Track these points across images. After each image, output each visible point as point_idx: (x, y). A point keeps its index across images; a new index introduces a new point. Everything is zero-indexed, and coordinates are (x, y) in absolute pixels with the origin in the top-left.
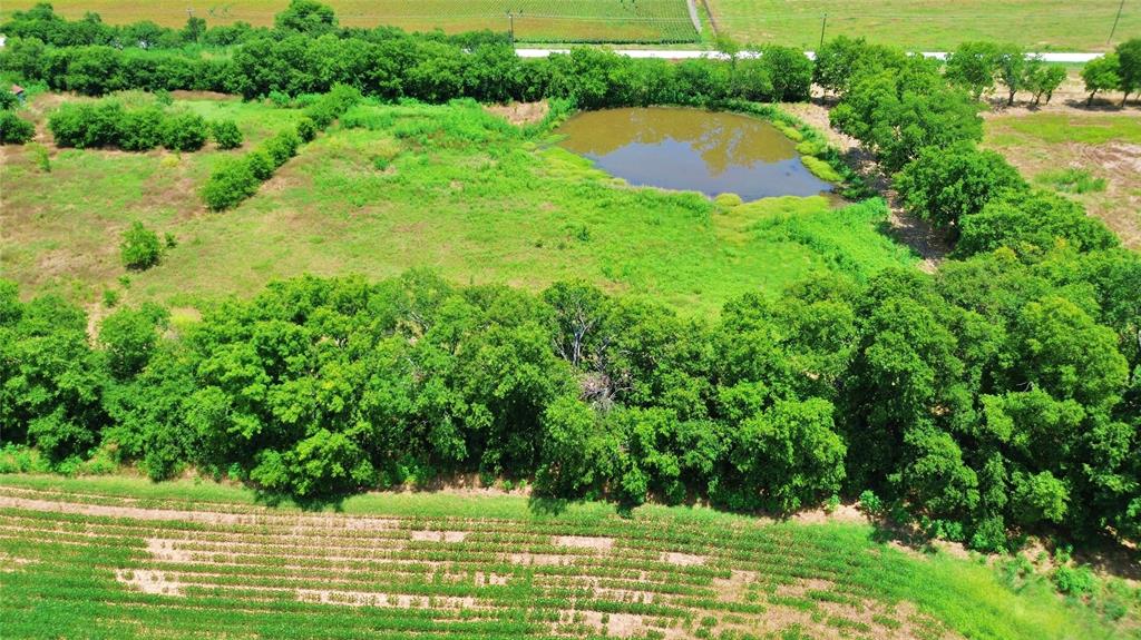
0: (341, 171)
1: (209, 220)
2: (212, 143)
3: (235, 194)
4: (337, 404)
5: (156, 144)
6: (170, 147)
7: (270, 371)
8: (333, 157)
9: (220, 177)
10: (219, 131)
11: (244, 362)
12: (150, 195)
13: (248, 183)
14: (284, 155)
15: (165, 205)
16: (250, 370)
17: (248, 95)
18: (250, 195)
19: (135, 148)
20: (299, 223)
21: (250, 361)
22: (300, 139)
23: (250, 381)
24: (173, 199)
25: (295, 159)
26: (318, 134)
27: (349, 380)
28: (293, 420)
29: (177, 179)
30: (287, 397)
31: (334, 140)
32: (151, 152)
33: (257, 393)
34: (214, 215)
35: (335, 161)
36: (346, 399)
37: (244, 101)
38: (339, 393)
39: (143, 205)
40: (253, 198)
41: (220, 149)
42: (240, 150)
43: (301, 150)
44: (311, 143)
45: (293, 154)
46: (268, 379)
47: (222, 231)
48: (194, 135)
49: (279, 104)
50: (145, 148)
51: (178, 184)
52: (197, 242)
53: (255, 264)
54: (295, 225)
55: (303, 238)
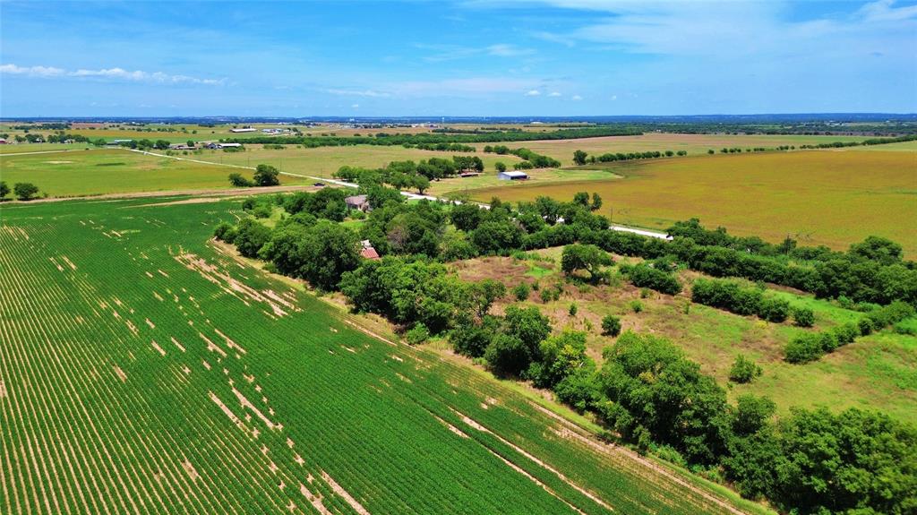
0: (888, 360)
1: (784, 366)
2: (791, 320)
3: (806, 355)
5: (754, 312)
6: (763, 317)
8: (885, 350)
9: (800, 342)
10: (800, 313)
12: (747, 342)
13: (816, 351)
14: (845, 339)
15: (755, 350)
17: (820, 295)
18: (816, 359)
19: (740, 312)
20: (850, 386)
22: (859, 332)
24: (761, 348)
25: (851, 344)
26: (874, 332)
29: (765, 337)
31: (885, 338)
32: (749, 317)
34: (788, 364)
35: (886, 354)
37: (816, 298)
39: (741, 347)
40: (817, 362)
41: (796, 325)
42: (810, 329)
43: (858, 340)
44: (866, 337)
45: (851, 341)
47: (793, 376)
48: (781, 312)
49: (843, 305)
50: (746, 314)
51: (765, 340)
52: (775, 378)
53: (815, 402)
54: (847, 387)
55: (852, 397)
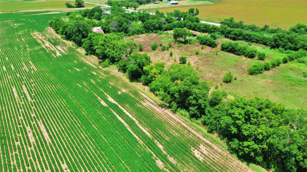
0: (291, 74)
1: (247, 76)
2: (257, 57)
3: (257, 72)
4: (260, 137)
5: (243, 54)
6: (246, 56)
7: (246, 119)
8: (290, 69)
9: (255, 66)
10: (260, 55)
11: (240, 114)
12: (236, 66)
13: (262, 70)
14: (276, 65)
15: (238, 69)
16: (240, 117)
17: (273, 47)
18: (261, 73)
19: (237, 54)
20: (271, 85)
21: (241, 115)
22: (282, 62)
23: (239, 119)
24: (241, 69)
25: (278, 67)
26: (289, 62)
27: (267, 132)
28: (246, 135)
29: (244, 64)
30: (247, 128)
31: (293, 65)
32: (240, 56)
33: (240, 123)
34: (249, 75)
35: (291, 71)
36: (264, 137)
37: (270, 49)
38: (262, 134)
39: (233, 68)
40: (261, 74)
41: (258, 59)
42: (263, 61)
43: (281, 65)
44: (285, 64)
45: (278, 65)
46: (244, 121)
47: (249, 80)
48: (253, 54)
49: (280, 51)
50: (240, 55)
51: (243, 65)
52: (242, 81)
53: (254, 91)
54: (270, 85)
55: (270, 89)
